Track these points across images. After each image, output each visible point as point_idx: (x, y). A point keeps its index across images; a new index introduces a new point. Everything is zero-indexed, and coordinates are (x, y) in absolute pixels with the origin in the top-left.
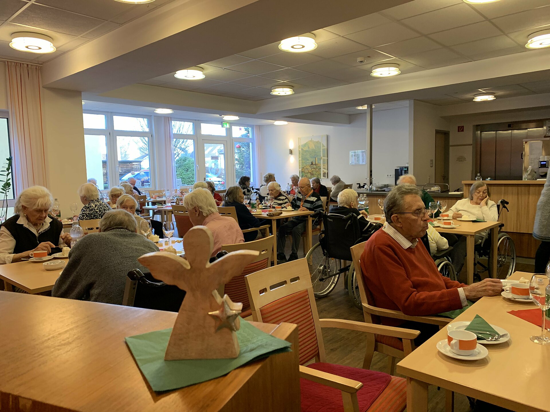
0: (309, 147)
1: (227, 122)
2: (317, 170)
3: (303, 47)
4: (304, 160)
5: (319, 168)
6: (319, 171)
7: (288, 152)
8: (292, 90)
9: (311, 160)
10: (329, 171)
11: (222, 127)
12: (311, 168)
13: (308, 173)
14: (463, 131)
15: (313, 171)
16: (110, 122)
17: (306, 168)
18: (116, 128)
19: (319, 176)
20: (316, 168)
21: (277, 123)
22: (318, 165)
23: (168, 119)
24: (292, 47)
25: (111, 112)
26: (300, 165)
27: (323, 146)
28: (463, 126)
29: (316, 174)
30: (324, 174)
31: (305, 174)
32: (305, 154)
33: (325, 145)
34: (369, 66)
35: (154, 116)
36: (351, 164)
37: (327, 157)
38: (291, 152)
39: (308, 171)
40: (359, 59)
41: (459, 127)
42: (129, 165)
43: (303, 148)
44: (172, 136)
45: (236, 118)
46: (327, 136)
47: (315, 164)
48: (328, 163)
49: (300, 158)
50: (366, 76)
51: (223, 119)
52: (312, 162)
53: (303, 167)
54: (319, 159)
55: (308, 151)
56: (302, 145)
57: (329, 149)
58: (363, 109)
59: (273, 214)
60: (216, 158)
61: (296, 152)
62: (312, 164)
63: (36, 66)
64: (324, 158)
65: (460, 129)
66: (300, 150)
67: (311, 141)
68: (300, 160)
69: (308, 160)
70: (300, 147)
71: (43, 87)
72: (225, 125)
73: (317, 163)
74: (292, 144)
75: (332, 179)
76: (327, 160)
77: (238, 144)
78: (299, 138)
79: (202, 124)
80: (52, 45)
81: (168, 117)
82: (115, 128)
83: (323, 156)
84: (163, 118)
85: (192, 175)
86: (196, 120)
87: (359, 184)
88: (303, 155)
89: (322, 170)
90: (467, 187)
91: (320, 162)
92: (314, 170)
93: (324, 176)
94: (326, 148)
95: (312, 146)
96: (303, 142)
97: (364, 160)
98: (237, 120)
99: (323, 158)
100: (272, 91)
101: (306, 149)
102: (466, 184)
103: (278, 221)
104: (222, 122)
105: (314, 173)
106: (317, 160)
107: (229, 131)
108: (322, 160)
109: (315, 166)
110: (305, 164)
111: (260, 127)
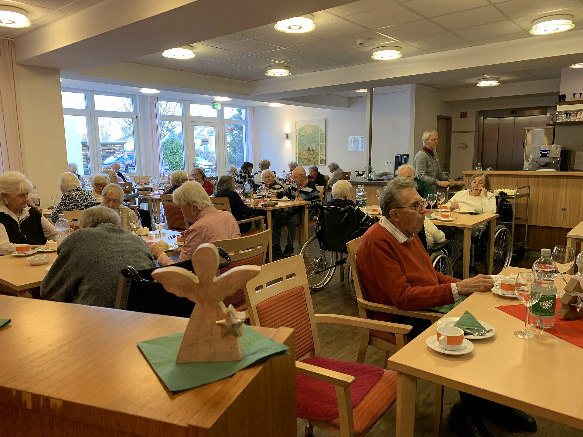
0: (306, 132)
1: (218, 103)
2: (315, 156)
3: (301, 28)
4: (301, 145)
5: (316, 154)
6: (316, 158)
7: (284, 136)
8: (289, 71)
9: (308, 145)
10: (326, 157)
11: (213, 108)
12: (308, 154)
13: (305, 159)
14: (465, 117)
15: (310, 157)
16: (90, 102)
17: (303, 154)
18: (98, 107)
19: (316, 163)
20: (314, 154)
21: (273, 105)
22: (315, 151)
23: (154, 99)
24: (289, 28)
25: (92, 91)
26: (296, 151)
27: (321, 131)
28: (466, 112)
29: (313, 161)
30: (322, 160)
31: (302, 160)
32: (302, 139)
33: (323, 130)
34: (370, 48)
35: (139, 95)
36: (350, 150)
37: (325, 142)
38: (287, 136)
39: (305, 157)
40: (359, 41)
41: (461, 113)
42: (111, 148)
43: (300, 133)
44: (159, 118)
45: (228, 99)
46: (326, 120)
47: (313, 150)
48: (326, 148)
49: (296, 143)
50: (367, 58)
51: (214, 99)
52: (309, 148)
53: (300, 152)
54: (316, 144)
55: (304, 136)
56: (298, 129)
57: (327, 134)
58: (363, 92)
59: (268, 205)
60: (206, 142)
61: (292, 136)
62: (309, 150)
63: (9, 40)
64: (322, 143)
65: (463, 116)
66: (296, 134)
67: (308, 125)
68: (296, 145)
69: (305, 145)
70: (296, 131)
71: (17, 64)
72: (216, 106)
73: (314, 149)
74: (288, 128)
75: (330, 166)
76: (325, 145)
77: (230, 126)
78: (295, 122)
79: (191, 105)
80: (27, 18)
81: (154, 97)
82: (96, 109)
83: (321, 142)
84: (149, 98)
85: (181, 159)
86: (184, 100)
87: (358, 172)
88: (299, 140)
89: (320, 156)
90: (467, 177)
91: (317, 148)
92: (312, 156)
93: (322, 163)
94: (324, 132)
95: (309, 131)
96: (300, 126)
97: (364, 147)
98: (230, 101)
99: (320, 143)
100: (267, 71)
101: (303, 133)
102: (466, 175)
103: (273, 212)
104: (213, 103)
105: (311, 159)
106: (314, 146)
107: (220, 112)
108: (319, 146)
109: (312, 152)
110: (302, 150)
111: (254, 108)
